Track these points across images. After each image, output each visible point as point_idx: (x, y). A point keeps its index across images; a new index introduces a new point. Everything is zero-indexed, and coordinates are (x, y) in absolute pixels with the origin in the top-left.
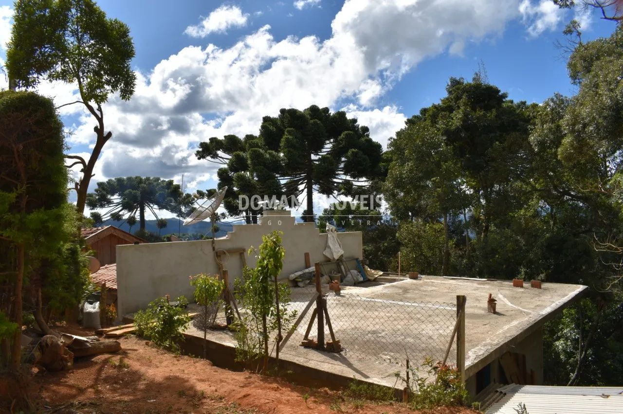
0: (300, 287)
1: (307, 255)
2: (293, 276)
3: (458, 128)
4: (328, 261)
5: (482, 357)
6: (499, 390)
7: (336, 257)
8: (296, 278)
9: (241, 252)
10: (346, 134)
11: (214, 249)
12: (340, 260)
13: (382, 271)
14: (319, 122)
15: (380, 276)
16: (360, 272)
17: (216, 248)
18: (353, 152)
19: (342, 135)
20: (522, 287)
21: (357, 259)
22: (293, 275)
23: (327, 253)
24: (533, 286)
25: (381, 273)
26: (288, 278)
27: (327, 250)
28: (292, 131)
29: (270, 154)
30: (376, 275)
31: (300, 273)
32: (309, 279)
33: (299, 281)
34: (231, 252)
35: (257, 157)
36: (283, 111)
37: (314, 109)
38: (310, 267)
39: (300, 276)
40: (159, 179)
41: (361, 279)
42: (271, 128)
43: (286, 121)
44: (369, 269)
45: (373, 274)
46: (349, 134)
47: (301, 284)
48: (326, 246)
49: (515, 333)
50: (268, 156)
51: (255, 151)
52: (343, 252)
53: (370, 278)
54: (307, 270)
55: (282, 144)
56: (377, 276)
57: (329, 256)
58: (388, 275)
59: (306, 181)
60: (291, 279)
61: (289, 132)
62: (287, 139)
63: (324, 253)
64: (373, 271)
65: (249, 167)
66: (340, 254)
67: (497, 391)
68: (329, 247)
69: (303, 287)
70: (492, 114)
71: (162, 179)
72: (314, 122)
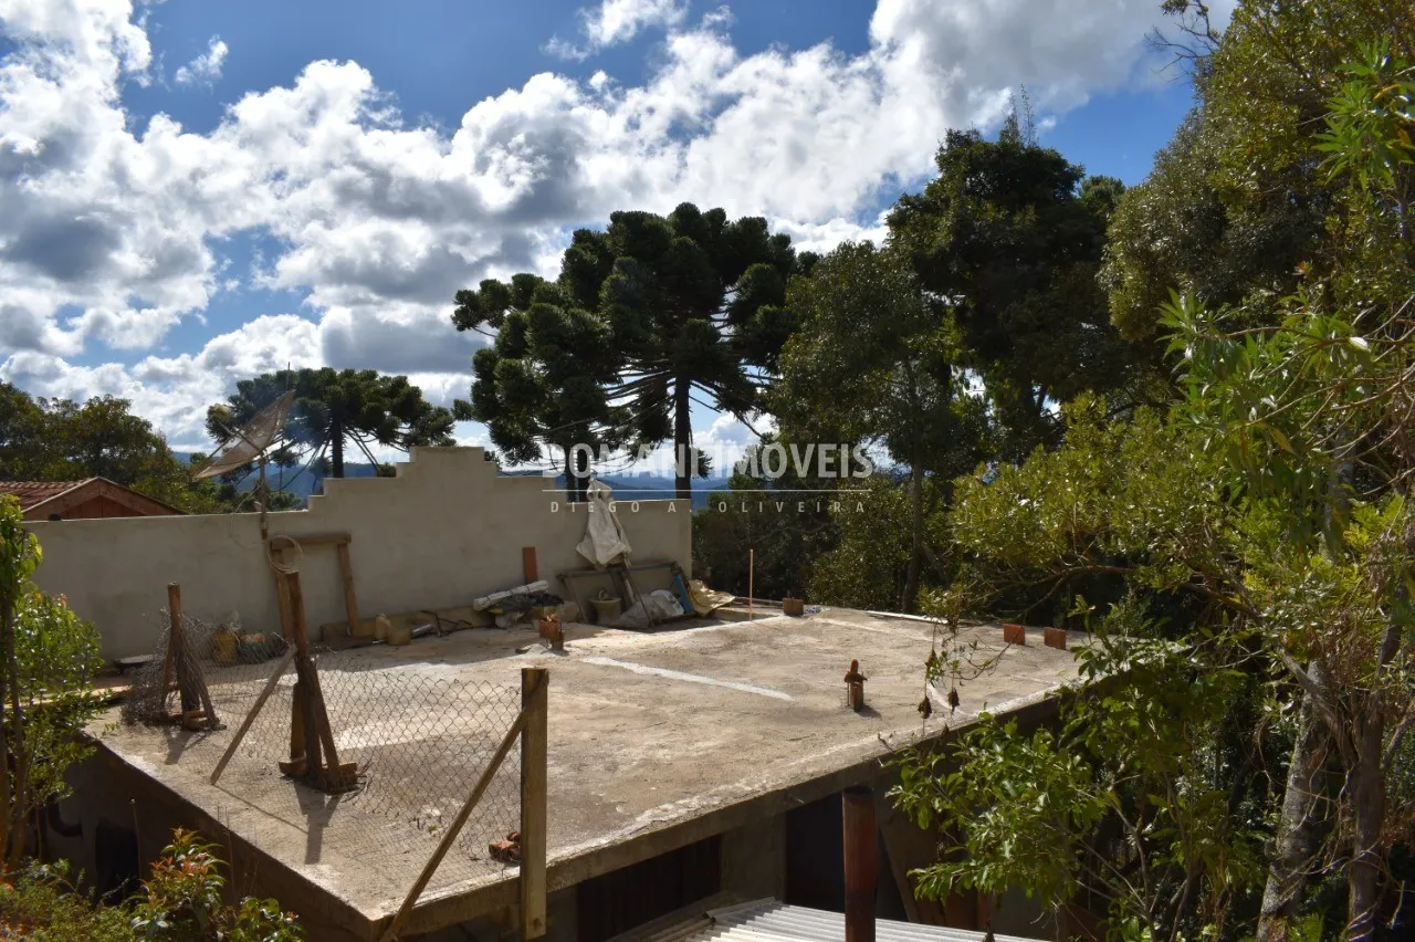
0: (498, 628)
1: (529, 554)
2: (481, 602)
3: (941, 251)
4: (589, 567)
5: (661, 827)
6: (710, 913)
7: (603, 557)
8: (491, 607)
9: (341, 543)
10: (756, 271)
11: (264, 534)
12: (618, 567)
13: (732, 593)
14: (691, 242)
15: (727, 605)
16: (677, 596)
17: (270, 532)
18: (766, 313)
19: (746, 272)
20: (1021, 642)
21: (673, 565)
22: (481, 600)
23: (582, 549)
24: (1048, 642)
25: (731, 599)
26: (471, 607)
27: (586, 541)
28: (629, 263)
29: (573, 315)
30: (715, 603)
31: (503, 595)
32: (521, 610)
33: (499, 615)
34: (311, 542)
35: (545, 322)
36: (616, 217)
37: (686, 212)
38: (536, 580)
39: (501, 603)
40: (372, 375)
41: (680, 612)
42: (587, 256)
43: (621, 239)
44: (703, 590)
45: (709, 602)
46: (762, 269)
47: (500, 622)
48: (585, 534)
49: (840, 764)
50: (569, 322)
51: (539, 311)
52: (623, 547)
53: (700, 610)
54: (522, 589)
55: (603, 294)
56: (717, 605)
57: (589, 557)
58: (747, 603)
59: (674, 379)
60: (476, 608)
61: (623, 267)
62: (615, 283)
63: (578, 549)
64: (712, 594)
65: (529, 347)
66: (614, 552)
67: (706, 916)
68: (590, 536)
69: (504, 628)
70: (1026, 218)
71: (381, 374)
72: (680, 243)
